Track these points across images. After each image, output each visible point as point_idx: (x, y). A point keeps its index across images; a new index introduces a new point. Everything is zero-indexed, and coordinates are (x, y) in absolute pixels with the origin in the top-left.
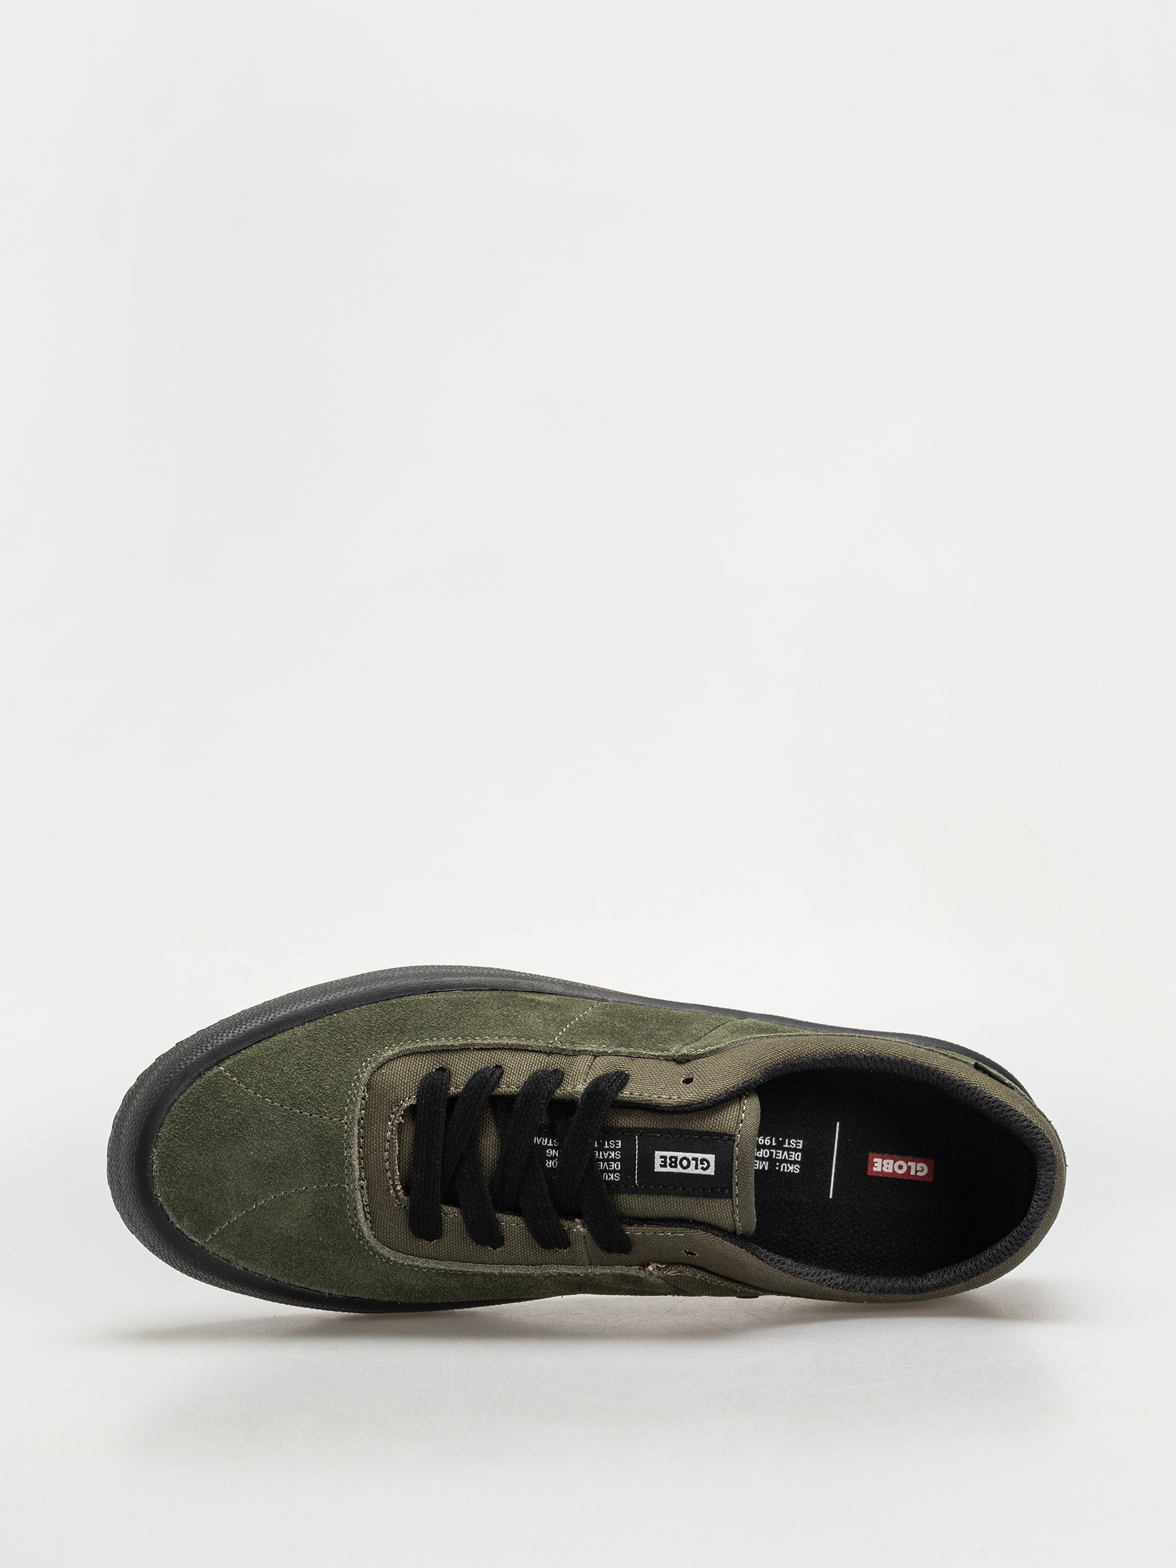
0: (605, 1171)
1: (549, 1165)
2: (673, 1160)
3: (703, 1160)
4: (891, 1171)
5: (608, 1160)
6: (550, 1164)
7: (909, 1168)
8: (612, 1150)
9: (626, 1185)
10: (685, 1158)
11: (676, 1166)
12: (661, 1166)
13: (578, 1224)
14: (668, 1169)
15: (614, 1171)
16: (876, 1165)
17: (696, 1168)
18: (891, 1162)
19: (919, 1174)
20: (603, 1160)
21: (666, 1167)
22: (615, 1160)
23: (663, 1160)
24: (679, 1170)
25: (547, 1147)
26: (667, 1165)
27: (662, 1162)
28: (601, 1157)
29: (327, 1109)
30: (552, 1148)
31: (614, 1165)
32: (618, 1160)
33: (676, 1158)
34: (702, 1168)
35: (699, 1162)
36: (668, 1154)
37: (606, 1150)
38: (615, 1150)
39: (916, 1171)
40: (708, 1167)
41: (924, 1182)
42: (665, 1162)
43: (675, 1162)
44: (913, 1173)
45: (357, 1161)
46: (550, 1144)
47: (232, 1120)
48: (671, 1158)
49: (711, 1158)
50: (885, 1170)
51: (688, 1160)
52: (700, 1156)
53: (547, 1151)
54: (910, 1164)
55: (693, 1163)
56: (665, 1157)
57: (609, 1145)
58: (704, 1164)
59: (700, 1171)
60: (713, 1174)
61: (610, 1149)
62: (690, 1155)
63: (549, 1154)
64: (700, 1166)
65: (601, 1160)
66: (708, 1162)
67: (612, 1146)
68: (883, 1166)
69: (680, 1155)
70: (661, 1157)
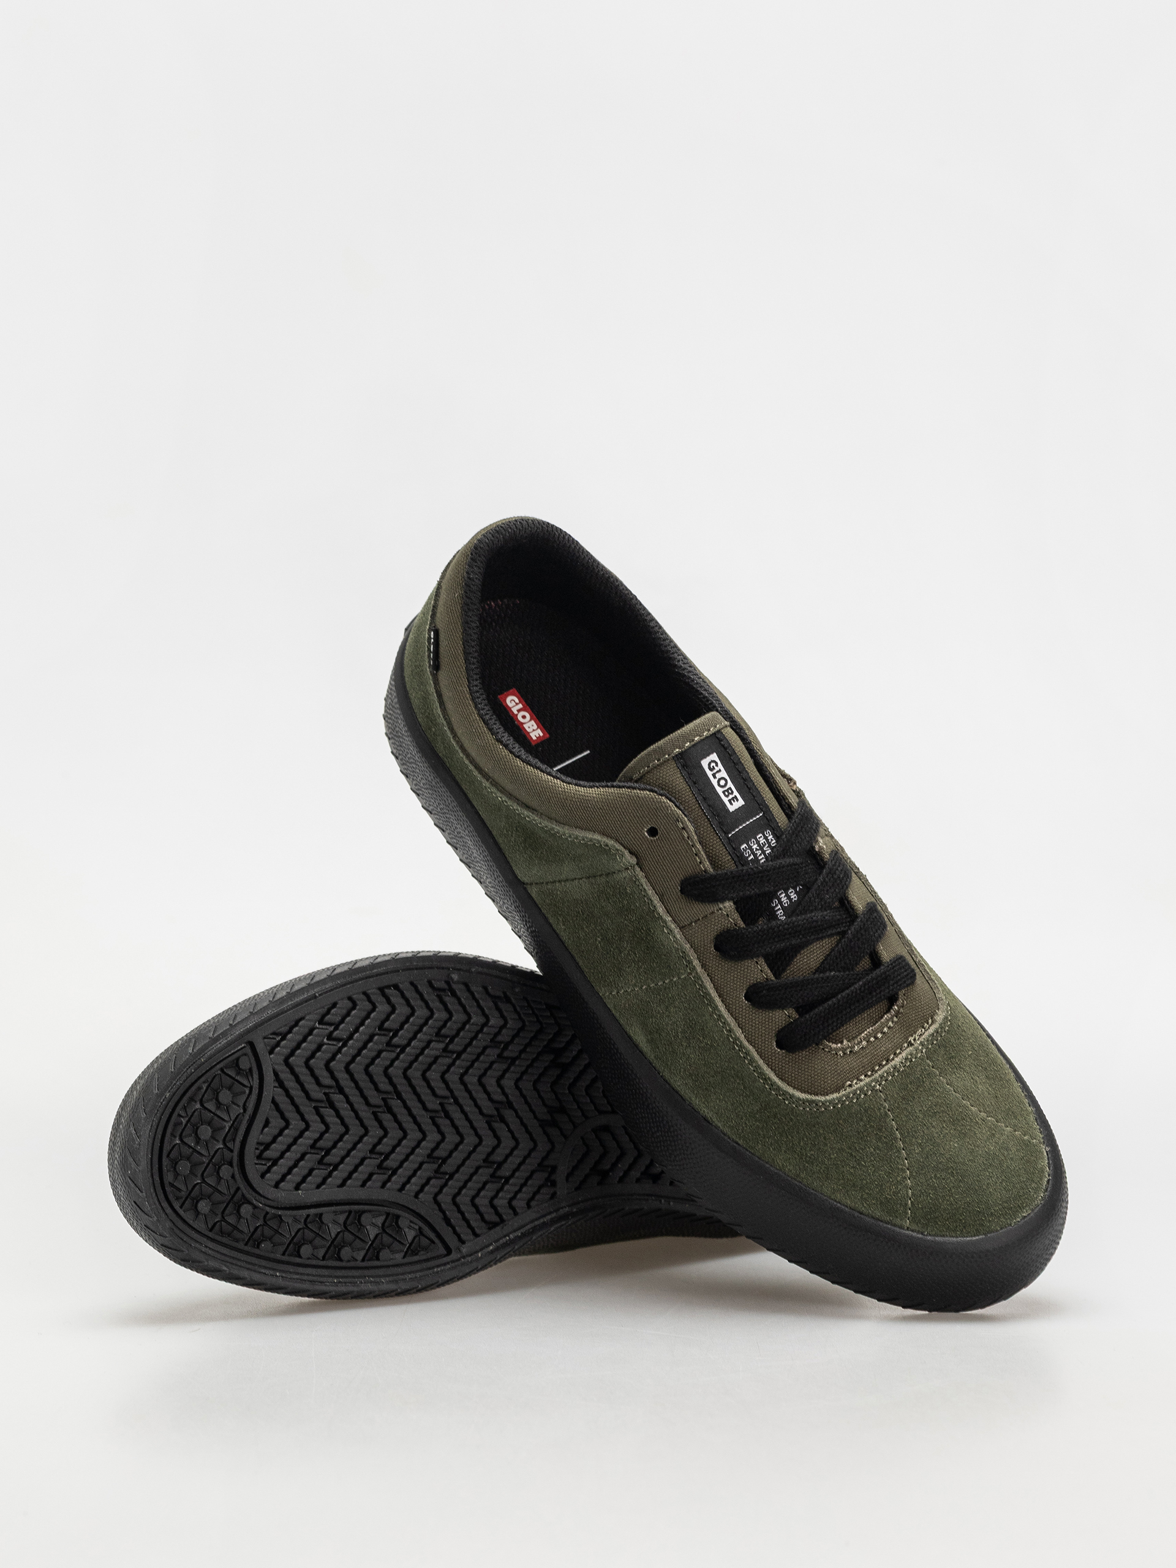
0: (770, 846)
1: (795, 897)
2: (727, 793)
3: (711, 769)
4: (533, 722)
5: (761, 848)
6: (793, 896)
7: (519, 711)
8: (752, 850)
9: (768, 822)
10: (719, 785)
11: (730, 788)
12: (737, 800)
13: (820, 847)
14: (736, 793)
15: (766, 838)
16: (538, 736)
17: (720, 770)
18: (525, 726)
19: (517, 701)
20: (763, 852)
21: (735, 796)
22: (758, 842)
23: (732, 801)
24: (730, 784)
25: (783, 908)
26: (733, 796)
27: (734, 801)
28: (763, 856)
29: (880, 1109)
30: (781, 903)
31: (762, 841)
32: (756, 840)
33: (724, 792)
34: (717, 765)
35: (715, 771)
36: (725, 800)
37: (755, 855)
38: (750, 848)
39: (517, 704)
40: (714, 761)
41: (520, 693)
42: (733, 799)
43: (727, 791)
44: (520, 706)
45: (900, 1056)
46: (779, 907)
47: (944, 1179)
48: (727, 796)
49: (705, 763)
50: (535, 727)
51: (719, 782)
52: (709, 774)
53: (786, 905)
54: (516, 712)
55: (718, 776)
56: (730, 801)
57: (749, 856)
58: (713, 766)
59: (720, 766)
60: (715, 754)
61: (753, 853)
62: (714, 782)
63: (787, 902)
64: (717, 769)
65: (765, 855)
66: (709, 764)
67: (748, 852)
68: (534, 730)
69: (720, 790)
70: (731, 804)
